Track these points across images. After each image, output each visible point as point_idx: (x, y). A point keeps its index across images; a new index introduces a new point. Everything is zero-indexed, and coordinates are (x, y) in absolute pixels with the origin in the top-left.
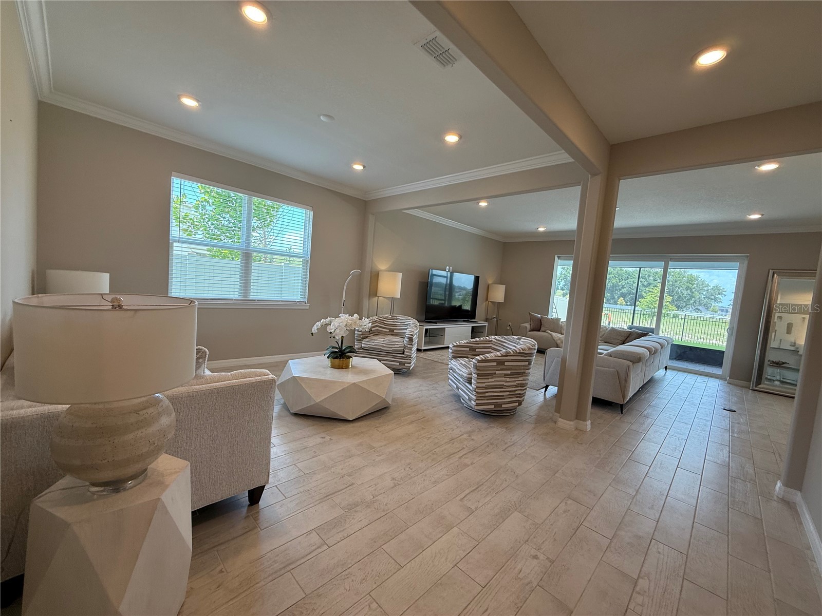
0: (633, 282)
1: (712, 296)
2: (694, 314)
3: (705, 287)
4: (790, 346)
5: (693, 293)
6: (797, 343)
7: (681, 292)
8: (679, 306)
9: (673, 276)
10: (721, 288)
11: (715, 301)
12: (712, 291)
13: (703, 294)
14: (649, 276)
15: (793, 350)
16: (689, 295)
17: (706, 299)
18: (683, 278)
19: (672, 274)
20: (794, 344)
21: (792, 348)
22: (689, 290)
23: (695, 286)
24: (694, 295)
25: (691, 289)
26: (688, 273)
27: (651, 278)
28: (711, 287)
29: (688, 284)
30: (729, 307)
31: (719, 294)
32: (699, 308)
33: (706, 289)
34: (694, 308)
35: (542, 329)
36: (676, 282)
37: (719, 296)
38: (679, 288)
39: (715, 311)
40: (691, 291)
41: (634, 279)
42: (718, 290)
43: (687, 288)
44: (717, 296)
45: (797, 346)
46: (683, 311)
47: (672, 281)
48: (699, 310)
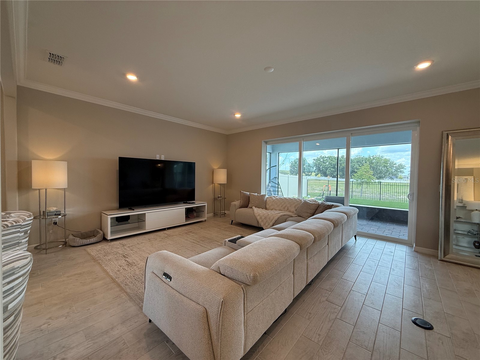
0: (354, 165)
1: (398, 170)
2: (390, 181)
3: (394, 165)
4: (459, 202)
5: (387, 169)
6: (464, 199)
7: (381, 169)
8: (381, 177)
9: (376, 160)
10: (403, 165)
11: (400, 172)
12: (398, 167)
13: (393, 169)
14: (363, 161)
15: (461, 206)
16: (386, 170)
17: (395, 172)
18: (381, 161)
19: (375, 159)
20: (461, 201)
21: (461, 205)
22: (385, 167)
23: (388, 165)
24: (388, 170)
25: (386, 166)
26: (384, 158)
27: (364, 162)
28: (398, 165)
29: (385, 164)
30: (408, 175)
31: (402, 168)
32: (392, 177)
33: (395, 166)
34: (389, 177)
35: (250, 205)
36: (378, 163)
37: (403, 170)
38: (380, 166)
39: (401, 178)
40: (386, 168)
41: (354, 163)
42: (401, 167)
43: (385, 166)
44: (401, 170)
45: (464, 203)
46: (383, 179)
47: (375, 163)
48: (392, 178)
